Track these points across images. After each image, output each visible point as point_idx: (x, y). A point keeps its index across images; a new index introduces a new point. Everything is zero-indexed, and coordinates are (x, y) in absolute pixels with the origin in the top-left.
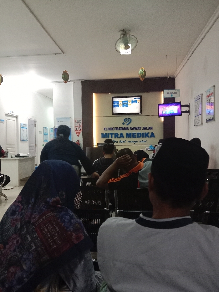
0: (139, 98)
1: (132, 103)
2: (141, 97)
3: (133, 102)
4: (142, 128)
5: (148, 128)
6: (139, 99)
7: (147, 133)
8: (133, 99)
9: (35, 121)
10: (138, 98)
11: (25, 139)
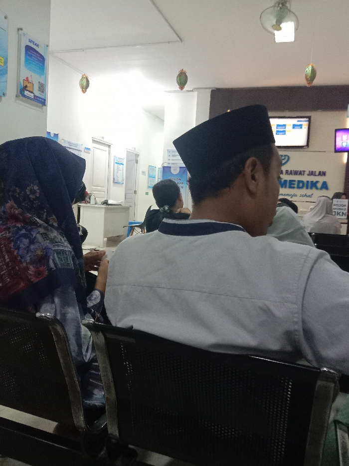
0: (307, 119)
1: (293, 128)
2: (309, 118)
3: (294, 126)
4: (307, 173)
5: (317, 173)
6: (306, 121)
7: (315, 181)
8: (295, 121)
9: (137, 155)
10: (305, 119)
11: (120, 180)
